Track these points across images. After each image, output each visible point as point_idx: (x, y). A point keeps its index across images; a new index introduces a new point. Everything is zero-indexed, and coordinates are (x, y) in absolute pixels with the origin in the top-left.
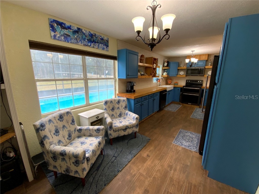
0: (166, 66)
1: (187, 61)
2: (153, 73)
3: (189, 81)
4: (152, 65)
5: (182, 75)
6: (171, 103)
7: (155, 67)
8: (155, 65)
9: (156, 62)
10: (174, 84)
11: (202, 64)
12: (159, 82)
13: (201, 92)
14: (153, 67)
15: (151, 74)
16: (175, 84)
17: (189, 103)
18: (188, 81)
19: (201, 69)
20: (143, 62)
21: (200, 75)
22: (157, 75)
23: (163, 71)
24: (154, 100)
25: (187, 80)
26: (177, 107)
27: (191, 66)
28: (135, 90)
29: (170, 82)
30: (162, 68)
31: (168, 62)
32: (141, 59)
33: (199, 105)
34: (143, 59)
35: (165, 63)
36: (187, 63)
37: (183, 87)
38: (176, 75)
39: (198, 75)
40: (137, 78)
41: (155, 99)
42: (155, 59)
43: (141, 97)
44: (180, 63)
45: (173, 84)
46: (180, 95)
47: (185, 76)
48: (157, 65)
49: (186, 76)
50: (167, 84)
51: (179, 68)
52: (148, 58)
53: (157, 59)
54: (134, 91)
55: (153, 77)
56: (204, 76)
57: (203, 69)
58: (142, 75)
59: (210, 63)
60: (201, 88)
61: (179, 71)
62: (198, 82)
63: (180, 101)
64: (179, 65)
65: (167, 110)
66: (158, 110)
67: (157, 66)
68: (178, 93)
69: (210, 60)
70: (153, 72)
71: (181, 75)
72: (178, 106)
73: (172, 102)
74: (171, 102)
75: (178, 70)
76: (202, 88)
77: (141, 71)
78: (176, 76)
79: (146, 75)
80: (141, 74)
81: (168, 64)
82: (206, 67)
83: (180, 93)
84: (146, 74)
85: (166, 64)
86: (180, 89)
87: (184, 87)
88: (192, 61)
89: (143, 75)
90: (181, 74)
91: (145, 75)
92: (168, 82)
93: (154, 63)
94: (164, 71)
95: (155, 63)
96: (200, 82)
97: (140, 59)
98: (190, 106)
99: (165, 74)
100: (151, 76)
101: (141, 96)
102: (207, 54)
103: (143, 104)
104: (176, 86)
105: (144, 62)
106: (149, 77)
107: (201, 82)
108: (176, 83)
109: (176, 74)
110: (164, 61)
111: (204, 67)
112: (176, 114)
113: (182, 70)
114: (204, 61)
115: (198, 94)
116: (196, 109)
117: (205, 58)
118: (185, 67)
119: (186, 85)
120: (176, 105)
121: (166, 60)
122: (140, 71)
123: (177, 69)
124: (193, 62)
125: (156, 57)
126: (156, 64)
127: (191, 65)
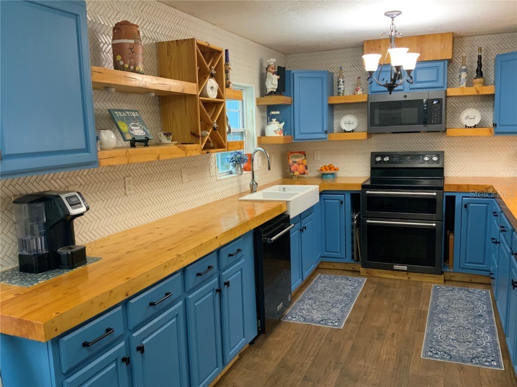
0: (271, 93)
1: (371, 62)
2: (205, 128)
3: (386, 159)
4: (194, 85)
5: (353, 131)
6: (318, 269)
7: (212, 95)
8: (211, 83)
9: (218, 68)
10: (317, 174)
11: (434, 79)
12: (249, 174)
13: (442, 207)
14: (204, 94)
15: (195, 135)
16: (323, 176)
17: (396, 267)
18: (379, 159)
19: (430, 101)
20: (135, 65)
21: (431, 127)
22: (230, 138)
23: (263, 118)
24: (219, 291)
25: (374, 155)
26: (347, 295)
27: (391, 87)
28: (83, 250)
29: (301, 168)
30: (258, 101)
31: (281, 72)
32: (117, 49)
33: (442, 273)
34: (133, 49)
35: (269, 74)
36: (371, 73)
37: (360, 189)
38: (326, 132)
39: (421, 127)
40: (94, 163)
41: (227, 284)
42: (210, 53)
43: (125, 303)
44: (336, 76)
45: (317, 177)
46: (352, 228)
47: (364, 136)
48: (223, 85)
49: (370, 134)
50: (288, 177)
51: (335, 100)
52: (168, 42)
53: (219, 52)
54: (79, 258)
55: (207, 147)
56: (445, 131)
57: (440, 101)
58: (134, 143)
59: (464, 75)
60: (441, 188)
61: (335, 112)
62: (424, 162)
63: (356, 258)
64: (331, 84)
65: (301, 322)
66: (252, 333)
67: (227, 92)
68: (345, 216)
69: (464, 58)
70: (206, 125)
71: (345, 131)
72: (348, 290)
73: (322, 263)
74: (313, 266)
75: (332, 107)
76: (446, 189)
77: (128, 120)
78: (323, 136)
79: (164, 139)
80: (129, 137)
81: (281, 82)
82: (451, 92)
83: (353, 220)
84: (167, 135)
85: (272, 83)
86: (348, 197)
87: (364, 187)
88: (394, 63)
89: (145, 142)
90: (345, 127)
91: (159, 144)
92: (292, 168)
93: (203, 75)
94: (268, 115)
95: (212, 76)
96: (431, 160)
97: (113, 45)
98: (404, 277)
99: (274, 129)
100: (195, 149)
101: (123, 298)
102: (449, 33)
103: (141, 349)
104: (329, 185)
105: (140, 67)
106: (182, 154)
107: (435, 159)
108: (329, 172)
109: (325, 129)
110: (261, 66)
111: (442, 91)
112: (351, 342)
113: (349, 107)
114: (441, 64)
115: (431, 221)
116: (436, 298)
117: (443, 51)
118: (360, 92)
119: (373, 178)
120: (340, 280)
121: (272, 61)
122: (122, 119)
123: (326, 107)
124: (398, 68)
125: (214, 42)
126: (217, 77)
127: (394, 80)
